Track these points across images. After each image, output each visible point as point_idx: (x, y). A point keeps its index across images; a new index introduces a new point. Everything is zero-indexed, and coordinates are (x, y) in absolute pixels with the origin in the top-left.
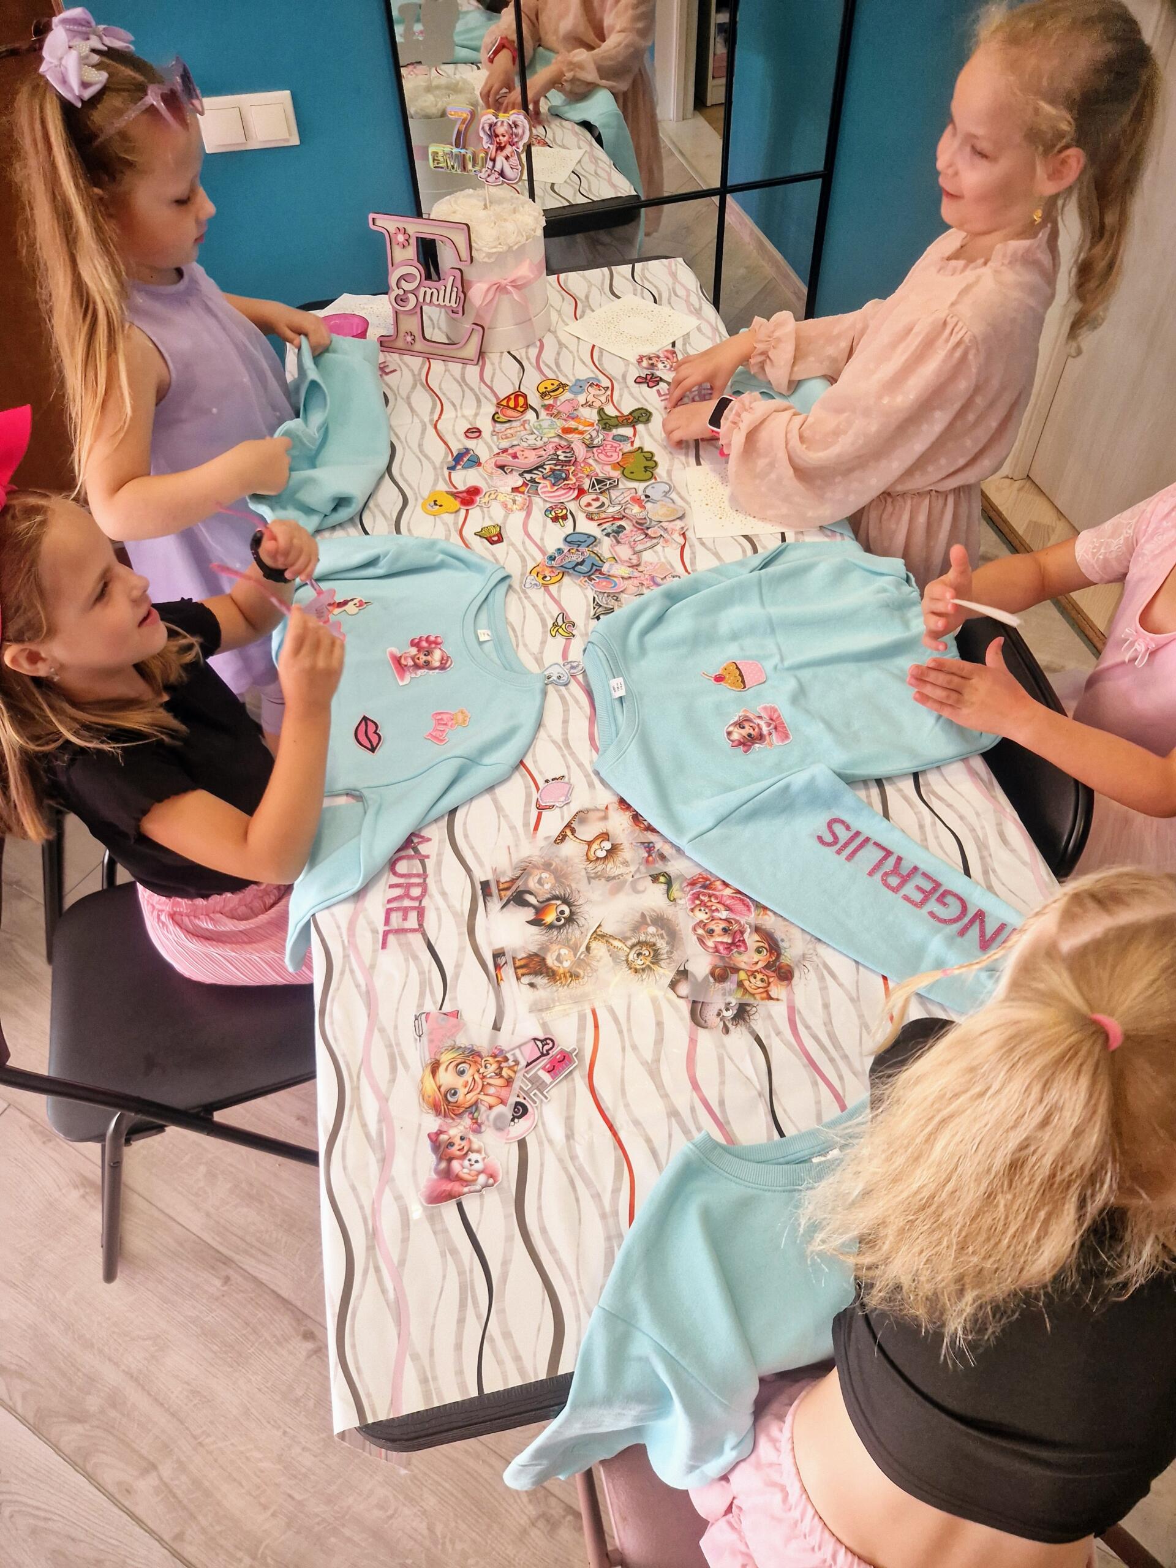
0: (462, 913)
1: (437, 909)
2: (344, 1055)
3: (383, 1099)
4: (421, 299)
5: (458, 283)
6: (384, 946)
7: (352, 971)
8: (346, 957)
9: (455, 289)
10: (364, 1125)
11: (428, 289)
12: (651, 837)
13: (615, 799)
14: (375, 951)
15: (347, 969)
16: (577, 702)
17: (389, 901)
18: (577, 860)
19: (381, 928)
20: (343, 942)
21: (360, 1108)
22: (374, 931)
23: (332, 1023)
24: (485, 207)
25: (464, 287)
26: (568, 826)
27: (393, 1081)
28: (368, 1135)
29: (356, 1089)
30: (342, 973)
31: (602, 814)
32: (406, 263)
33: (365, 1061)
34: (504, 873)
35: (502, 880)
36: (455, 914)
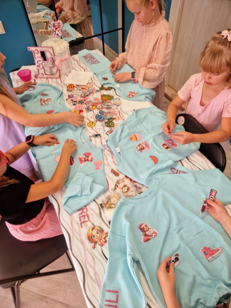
0: (98, 213)
1: (92, 214)
2: (80, 259)
3: (94, 269)
4: (44, 65)
5: (52, 61)
6: (82, 227)
7: (75, 236)
8: (73, 232)
9: (51, 62)
10: (91, 277)
11: (45, 63)
12: (136, 184)
13: (124, 176)
14: (79, 229)
15: (74, 236)
16: (108, 154)
17: (79, 215)
18: (120, 193)
19: (79, 222)
20: (71, 228)
21: (88, 273)
22: (78, 224)
23: (75, 251)
24: (55, 43)
25: (53, 61)
26: (116, 185)
27: (94, 263)
28: (93, 280)
29: (86, 268)
30: (73, 237)
31: (122, 180)
32: (39, 57)
33: (86, 259)
34: (104, 201)
35: (105, 202)
36: (96, 214)
